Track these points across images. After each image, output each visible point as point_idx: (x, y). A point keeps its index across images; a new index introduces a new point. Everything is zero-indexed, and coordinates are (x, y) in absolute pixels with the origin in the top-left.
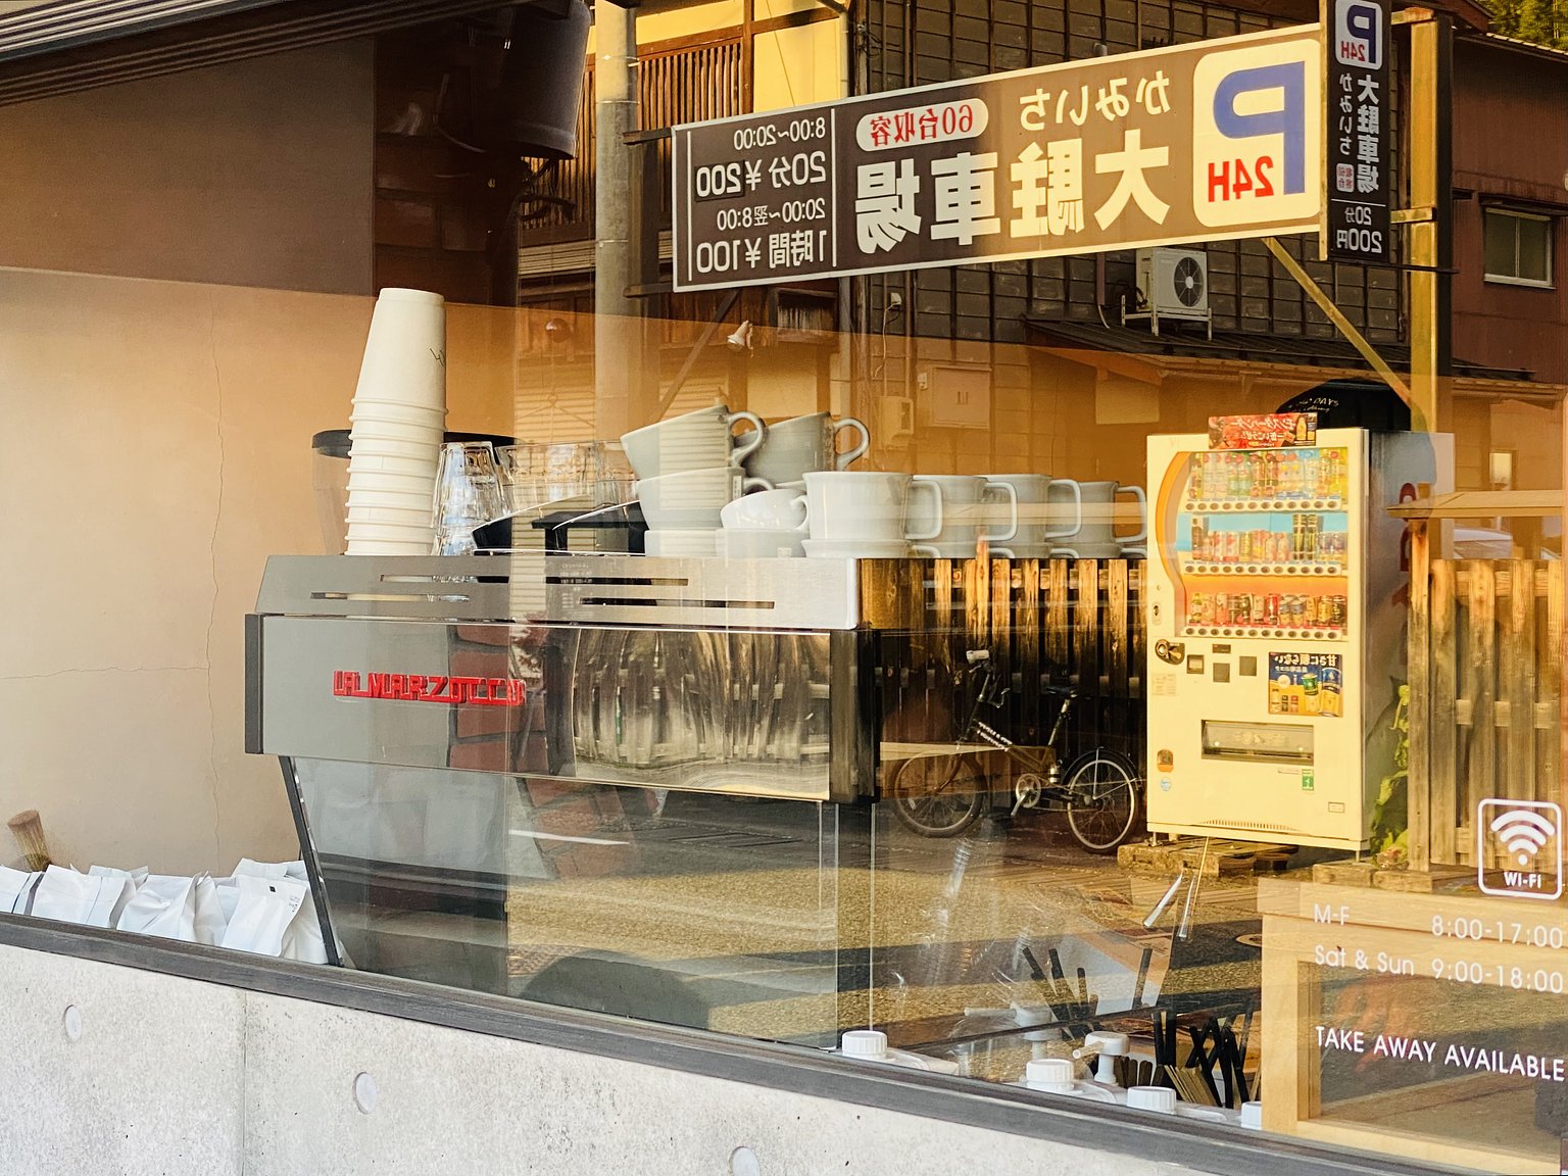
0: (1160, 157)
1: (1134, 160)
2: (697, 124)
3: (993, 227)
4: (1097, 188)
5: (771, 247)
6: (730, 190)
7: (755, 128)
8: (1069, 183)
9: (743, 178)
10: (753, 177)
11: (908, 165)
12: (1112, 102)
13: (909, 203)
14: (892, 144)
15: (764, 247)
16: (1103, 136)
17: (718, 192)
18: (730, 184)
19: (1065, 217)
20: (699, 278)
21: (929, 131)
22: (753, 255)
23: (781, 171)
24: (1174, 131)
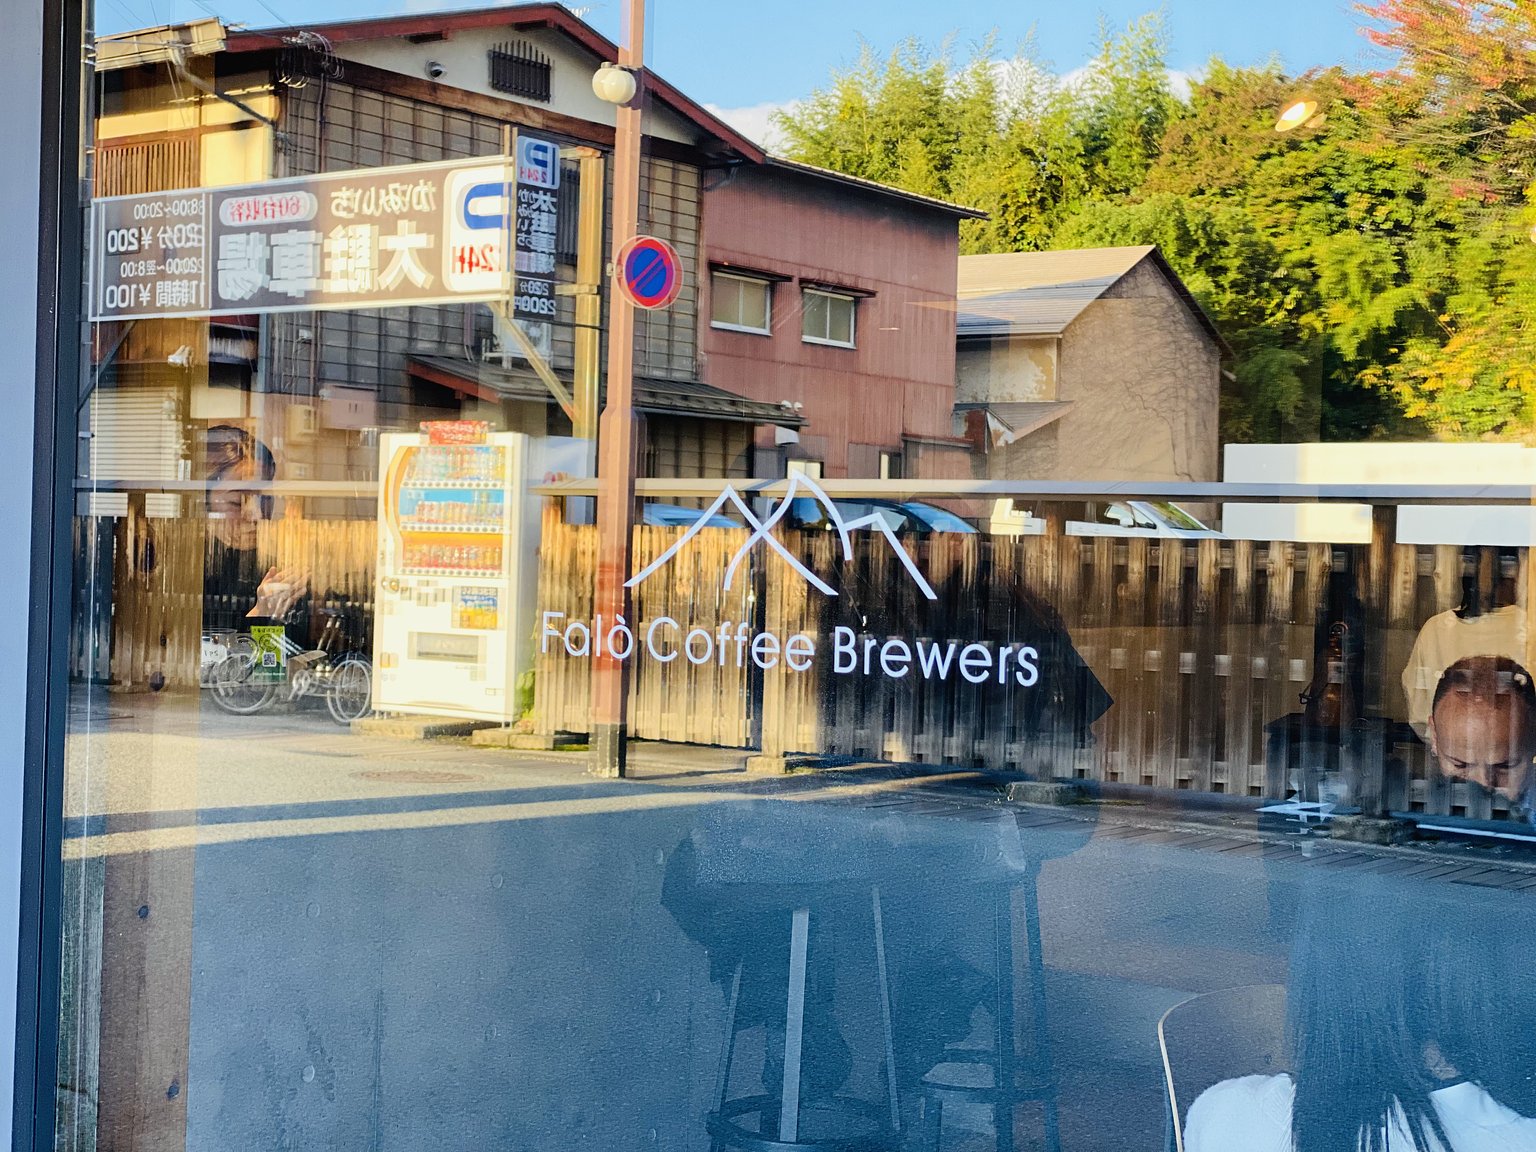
0: (423, 241)
1: (407, 241)
2: (109, 199)
3: (312, 285)
4: (385, 258)
5: (158, 291)
6: (131, 248)
7: (148, 204)
8: (365, 258)
9: (139, 240)
10: (147, 240)
11: (256, 236)
12: (392, 200)
13: (257, 264)
14: (246, 222)
15: (153, 292)
16: (387, 224)
17: (122, 249)
18: (130, 243)
19: (361, 282)
20: (107, 312)
21: (269, 213)
22: (145, 297)
23: (166, 236)
24: (431, 222)
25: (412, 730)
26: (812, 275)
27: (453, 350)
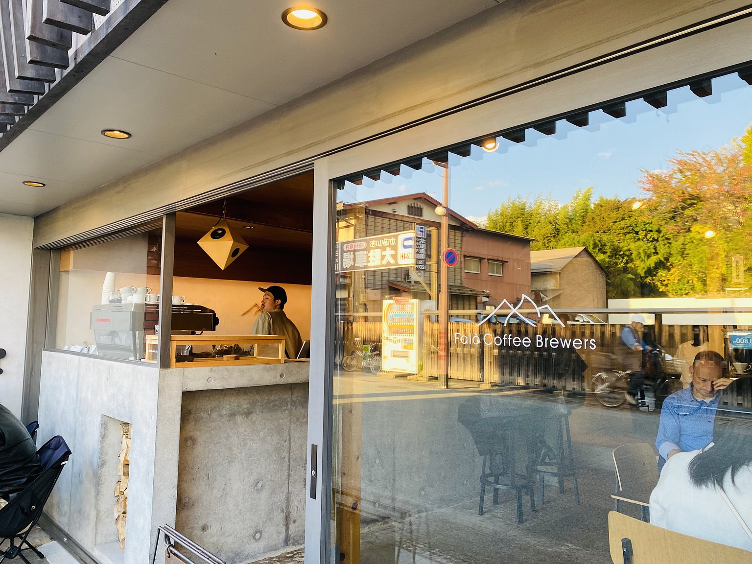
0: (393, 252)
1: (389, 252)
3: (366, 264)
4: (383, 257)
8: (379, 257)
11: (352, 253)
12: (385, 243)
13: (352, 259)
14: (349, 249)
16: (384, 248)
19: (378, 263)
21: (355, 247)
24: (394, 248)
25: (392, 376)
26: (490, 257)
27: (399, 279)
